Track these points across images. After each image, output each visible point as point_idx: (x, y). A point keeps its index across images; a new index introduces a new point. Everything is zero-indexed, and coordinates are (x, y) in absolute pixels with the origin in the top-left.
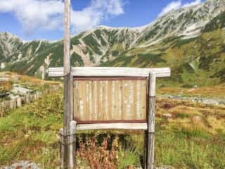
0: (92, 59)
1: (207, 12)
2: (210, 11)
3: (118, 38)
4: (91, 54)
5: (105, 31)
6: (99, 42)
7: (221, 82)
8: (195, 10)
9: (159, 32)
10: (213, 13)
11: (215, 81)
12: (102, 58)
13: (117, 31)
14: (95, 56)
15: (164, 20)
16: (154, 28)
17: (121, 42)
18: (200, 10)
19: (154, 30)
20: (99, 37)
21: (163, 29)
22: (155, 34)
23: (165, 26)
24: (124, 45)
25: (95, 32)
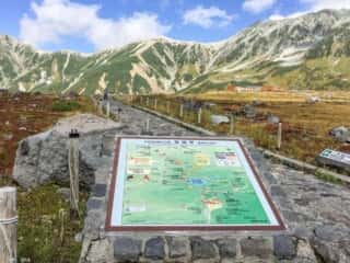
0: (159, 83)
3: (189, 57)
4: (157, 77)
5: (169, 45)
6: (163, 61)
8: (292, 26)
9: (245, 52)
12: (173, 84)
13: (185, 47)
14: (162, 80)
16: (235, 46)
17: (193, 62)
18: (298, 27)
19: (237, 50)
20: (162, 54)
21: (250, 50)
22: (240, 55)
23: (252, 44)
24: (197, 66)
25: (155, 45)
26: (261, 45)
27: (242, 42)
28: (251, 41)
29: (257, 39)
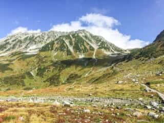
1: (43, 39)
2: (45, 39)
7: (50, 85)
8: (36, 36)
9: (9, 47)
10: (46, 40)
11: (47, 84)
15: (13, 39)
16: (4, 43)
18: (39, 36)
19: (4, 45)
21: (12, 46)
22: (5, 48)
23: (14, 43)
26: (19, 43)
27: (8, 41)
28: (13, 41)
29: (17, 40)
